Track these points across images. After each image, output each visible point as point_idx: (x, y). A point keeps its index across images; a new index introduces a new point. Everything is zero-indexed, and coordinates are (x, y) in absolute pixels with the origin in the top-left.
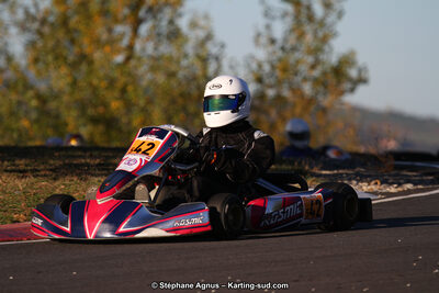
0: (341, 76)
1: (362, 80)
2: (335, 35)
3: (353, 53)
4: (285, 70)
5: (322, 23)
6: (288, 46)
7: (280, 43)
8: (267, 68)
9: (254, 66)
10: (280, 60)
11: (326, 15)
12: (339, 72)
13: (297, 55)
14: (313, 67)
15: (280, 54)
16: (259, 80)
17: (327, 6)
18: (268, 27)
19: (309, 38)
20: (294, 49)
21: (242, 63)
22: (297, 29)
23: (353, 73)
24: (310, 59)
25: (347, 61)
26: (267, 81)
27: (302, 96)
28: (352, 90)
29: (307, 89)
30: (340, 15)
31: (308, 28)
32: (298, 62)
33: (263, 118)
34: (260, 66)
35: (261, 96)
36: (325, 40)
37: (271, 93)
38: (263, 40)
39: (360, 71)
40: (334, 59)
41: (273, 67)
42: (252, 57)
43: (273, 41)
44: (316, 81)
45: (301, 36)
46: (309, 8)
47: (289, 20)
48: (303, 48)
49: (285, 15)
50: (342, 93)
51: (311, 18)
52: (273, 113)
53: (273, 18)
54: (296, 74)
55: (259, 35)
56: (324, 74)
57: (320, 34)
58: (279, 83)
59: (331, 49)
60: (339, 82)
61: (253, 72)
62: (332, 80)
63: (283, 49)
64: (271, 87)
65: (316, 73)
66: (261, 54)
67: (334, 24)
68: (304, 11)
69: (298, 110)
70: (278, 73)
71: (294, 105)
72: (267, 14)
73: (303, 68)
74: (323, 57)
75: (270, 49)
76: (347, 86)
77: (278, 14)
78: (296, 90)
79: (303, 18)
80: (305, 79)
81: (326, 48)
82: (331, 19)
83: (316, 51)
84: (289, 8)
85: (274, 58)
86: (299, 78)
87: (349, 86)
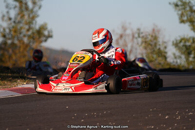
0: (41, 34)
1: (50, 36)
2: (38, 16)
3: (46, 24)
4: (15, 31)
5: (32, 11)
6: (17, 21)
7: (13, 20)
8: (7, 31)
9: (2, 30)
10: (13, 27)
11: (34, 7)
12: (40, 32)
13: (21, 25)
14: (28, 30)
15: (13, 24)
16: (4, 36)
17: (34, 3)
18: (8, 12)
19: (26, 17)
20: (19, 22)
22: (21, 13)
23: (46, 33)
24: (27, 27)
25: (43, 28)
26: (7, 36)
27: (23, 43)
28: (46, 41)
29: (26, 40)
30: (40, 7)
31: (26, 13)
32: (21, 28)
33: (6, 53)
34: (4, 30)
35: (5, 43)
36: (33, 18)
37: (9, 42)
38: (6, 18)
39: (49, 32)
40: (37, 27)
41: (10, 31)
43: (10, 19)
44: (29, 37)
45: (23, 16)
46: (26, 4)
47: (17, 9)
48: (24, 22)
49: (15, 7)
50: (41, 42)
51: (27, 8)
52: (11, 51)
53: (10, 9)
54: (20, 33)
55: (3, 16)
56: (33, 33)
57: (31, 16)
58: (13, 37)
59: (36, 22)
60: (40, 37)
61: (1, 33)
62: (37, 36)
63: (14, 22)
64: (9, 39)
65: (30, 33)
66: (5, 24)
67: (37, 11)
68: (24, 5)
69: (22, 49)
70: (12, 33)
71: (20, 48)
72: (7, 7)
73: (24, 31)
74: (32, 26)
75: (9, 22)
76: (43, 39)
77: (13, 7)
78: (20, 41)
79: (24, 8)
80: (25, 36)
81: (34, 22)
82: (36, 9)
83: (29, 23)
84: (17, 4)
85: (11, 26)
86: (22, 35)
87: (44, 39)
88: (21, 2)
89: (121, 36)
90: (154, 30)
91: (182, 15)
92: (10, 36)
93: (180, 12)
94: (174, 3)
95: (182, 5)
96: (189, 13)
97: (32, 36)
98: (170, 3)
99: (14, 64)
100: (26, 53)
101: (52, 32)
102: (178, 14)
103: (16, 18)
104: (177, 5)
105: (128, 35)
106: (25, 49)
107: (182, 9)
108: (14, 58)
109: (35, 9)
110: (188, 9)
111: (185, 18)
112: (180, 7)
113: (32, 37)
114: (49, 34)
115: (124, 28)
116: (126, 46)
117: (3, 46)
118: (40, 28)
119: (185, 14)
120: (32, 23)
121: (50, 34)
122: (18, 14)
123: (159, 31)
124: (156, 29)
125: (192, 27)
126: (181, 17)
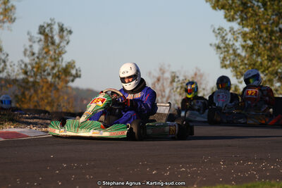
0: (67, 73)
1: (78, 76)
2: (66, 52)
3: (74, 62)
4: (38, 68)
5: (58, 46)
6: (41, 56)
7: (36, 55)
8: (29, 67)
9: (23, 66)
10: (36, 63)
11: (61, 42)
12: (66, 71)
14: (53, 68)
15: (36, 60)
16: (26, 73)
17: (62, 37)
18: (31, 46)
19: (51, 53)
21: (17, 64)
22: (46, 48)
23: (74, 72)
24: (52, 64)
25: (71, 65)
26: (28, 73)
27: (47, 82)
28: (73, 81)
29: (50, 78)
30: (68, 43)
31: (51, 48)
32: (45, 65)
33: (27, 93)
34: (26, 65)
35: (25, 81)
36: (60, 54)
37: (31, 79)
38: (28, 53)
39: (77, 70)
40: (64, 65)
41: (33, 67)
42: (22, 61)
43: (33, 54)
45: (48, 52)
46: (52, 38)
47: (42, 43)
48: (49, 57)
49: (40, 40)
50: (68, 82)
51: (53, 43)
52: (32, 91)
53: (34, 42)
54: (44, 71)
55: (26, 50)
56: (59, 71)
58: (35, 75)
59: (62, 60)
60: (66, 76)
61: (22, 69)
62: (62, 75)
63: (38, 58)
64: (32, 77)
65: (54, 71)
66: (27, 60)
67: (64, 47)
68: (50, 39)
69: (44, 89)
70: (35, 70)
71: (43, 87)
72: (30, 40)
73: (48, 68)
74: (58, 63)
75: (32, 58)
77: (37, 40)
78: (43, 79)
79: (49, 43)
80: (49, 74)
81: (60, 59)
83: (55, 60)
84: (42, 37)
85: (34, 62)
86: (46, 73)
87: (71, 78)
88: (46, 36)
89: (158, 80)
90: (196, 74)
91: (224, 59)
92: (33, 74)
93: (222, 56)
94: (215, 45)
95: (224, 48)
96: (232, 57)
97: (57, 74)
98: (211, 45)
99: (35, 106)
100: (49, 94)
101: (80, 71)
102: (220, 58)
103: (39, 54)
104: (218, 47)
105: (167, 79)
106: (48, 88)
107: (225, 52)
108: (36, 99)
109: (62, 44)
110: (231, 52)
111: (228, 63)
112: (223, 50)
113: (57, 76)
114: (77, 74)
115: (162, 71)
116: (164, 91)
117: (23, 85)
118: (66, 66)
119: (228, 58)
120: (58, 60)
121: (79, 73)
122: (43, 49)
123: (201, 76)
124: (198, 73)
125: (234, 73)
126: (223, 60)
